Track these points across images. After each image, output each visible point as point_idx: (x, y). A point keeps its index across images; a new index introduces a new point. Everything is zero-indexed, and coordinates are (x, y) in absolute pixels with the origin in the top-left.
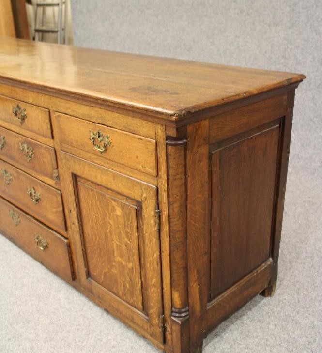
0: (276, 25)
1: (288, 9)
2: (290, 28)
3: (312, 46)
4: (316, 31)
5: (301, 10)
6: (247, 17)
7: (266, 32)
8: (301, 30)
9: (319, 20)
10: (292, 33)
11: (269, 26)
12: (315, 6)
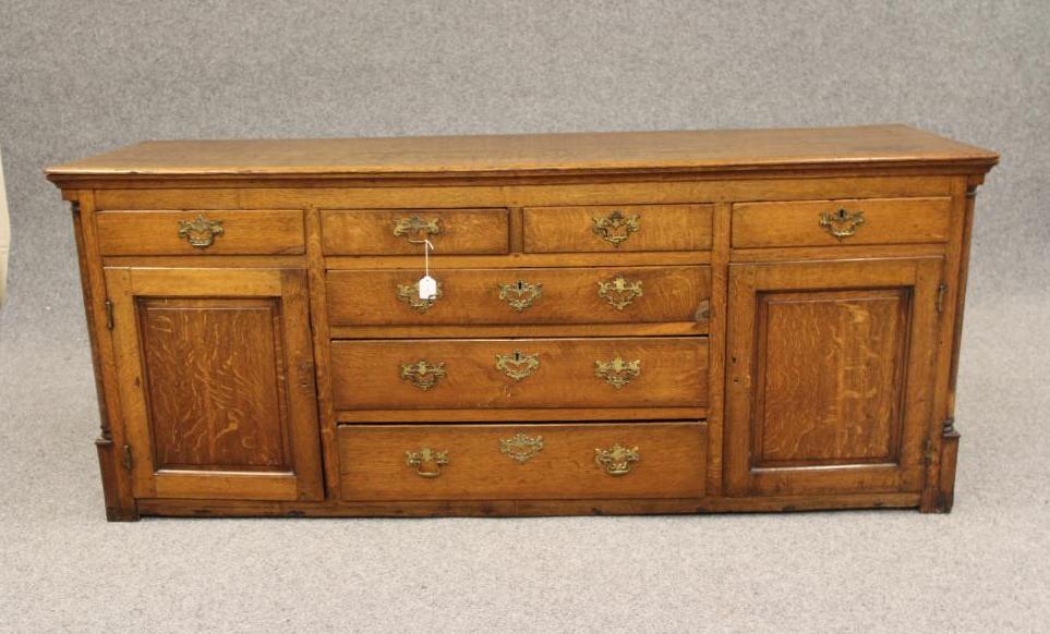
0: (525, 94)
1: (542, 68)
2: (550, 97)
3: (594, 121)
4: (594, 97)
5: (564, 69)
6: (468, 86)
7: (508, 107)
8: (570, 98)
9: (597, 81)
10: (557, 103)
11: (513, 96)
12: (585, 63)
